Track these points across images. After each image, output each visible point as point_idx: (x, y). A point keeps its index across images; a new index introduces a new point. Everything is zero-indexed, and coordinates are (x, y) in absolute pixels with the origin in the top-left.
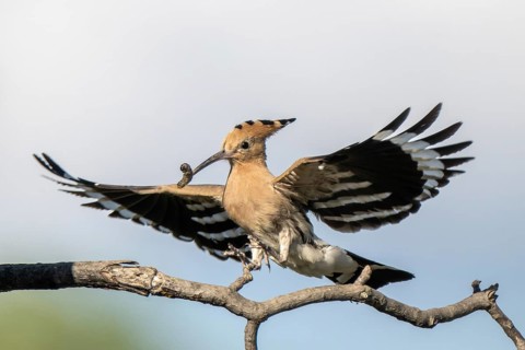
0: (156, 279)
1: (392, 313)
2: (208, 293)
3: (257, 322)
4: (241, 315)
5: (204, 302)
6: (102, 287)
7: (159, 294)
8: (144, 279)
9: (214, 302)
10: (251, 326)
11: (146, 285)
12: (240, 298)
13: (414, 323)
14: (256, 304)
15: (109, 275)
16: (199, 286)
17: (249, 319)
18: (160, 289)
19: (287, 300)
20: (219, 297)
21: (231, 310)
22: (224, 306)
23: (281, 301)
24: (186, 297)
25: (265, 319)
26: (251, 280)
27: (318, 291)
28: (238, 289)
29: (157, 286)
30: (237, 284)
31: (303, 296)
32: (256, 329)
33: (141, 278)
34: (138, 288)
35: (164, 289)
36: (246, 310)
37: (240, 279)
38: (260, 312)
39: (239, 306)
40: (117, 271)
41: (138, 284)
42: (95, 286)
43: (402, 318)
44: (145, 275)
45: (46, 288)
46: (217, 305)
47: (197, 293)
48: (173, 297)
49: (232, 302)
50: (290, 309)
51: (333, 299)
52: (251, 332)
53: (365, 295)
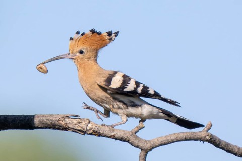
0: (90, 125)
1: (223, 149)
2: (119, 134)
3: (146, 151)
4: (137, 147)
5: (116, 139)
6: (59, 129)
7: (91, 134)
8: (83, 126)
9: (122, 139)
10: (143, 153)
11: (83, 129)
12: (137, 137)
13: (236, 155)
14: (146, 141)
15: (62, 123)
16: (114, 130)
17: (142, 150)
18: (91, 132)
19: (163, 140)
20: (125, 137)
21: (132, 144)
22: (128, 142)
23: (160, 140)
24: (106, 136)
25: (151, 150)
26: (143, 128)
27: (182, 135)
28: (136, 132)
29: (90, 130)
30: (136, 130)
31: (173, 138)
32: (146, 155)
33: (81, 125)
34: (79, 131)
35: (94, 131)
36: (141, 145)
37: (137, 127)
38: (148, 146)
39: (136, 142)
40: (67, 120)
41: (79, 128)
42: (54, 129)
43: (229, 151)
44: (83, 123)
45: (27, 129)
46: (124, 141)
47: (113, 134)
48: (99, 136)
49: (132, 139)
50: (165, 144)
51: (189, 140)
52: (143, 157)
53: (208, 138)
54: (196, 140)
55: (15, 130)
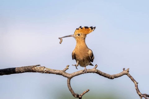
0: (45, 69)
1: (103, 76)
2: (58, 72)
3: (70, 78)
4: (66, 77)
5: (57, 74)
6: (32, 72)
7: (46, 73)
11: (43, 71)
12: (65, 73)
13: (109, 78)
14: (69, 74)
15: (33, 69)
16: (55, 70)
17: (68, 78)
18: (46, 72)
19: (77, 73)
20: (60, 73)
21: (63, 76)
22: (62, 75)
23: (75, 73)
24: (52, 73)
25: (72, 77)
26: (68, 69)
28: (65, 71)
30: (65, 70)
33: (41, 69)
34: (41, 71)
36: (67, 75)
38: (70, 76)
39: (65, 75)
40: (36, 68)
41: (40, 71)
42: (30, 72)
43: (105, 77)
44: (42, 68)
46: (60, 75)
47: (55, 72)
48: (49, 73)
49: (64, 74)
50: (78, 75)
52: (69, 81)
53: (96, 71)
54: (91, 72)
55: (14, 74)
